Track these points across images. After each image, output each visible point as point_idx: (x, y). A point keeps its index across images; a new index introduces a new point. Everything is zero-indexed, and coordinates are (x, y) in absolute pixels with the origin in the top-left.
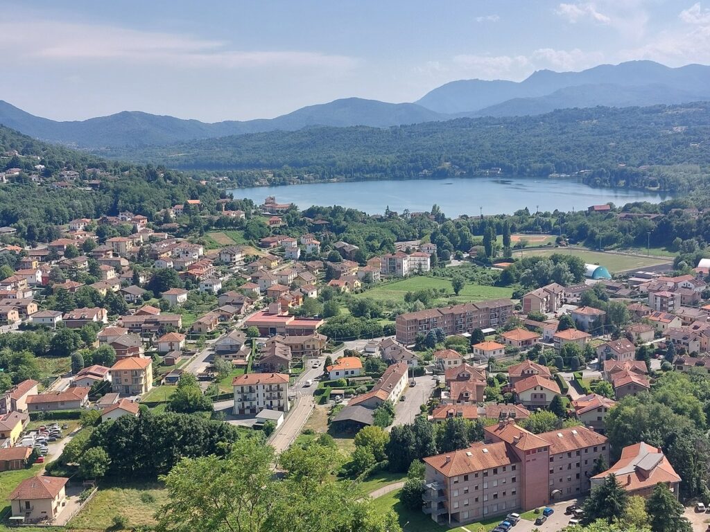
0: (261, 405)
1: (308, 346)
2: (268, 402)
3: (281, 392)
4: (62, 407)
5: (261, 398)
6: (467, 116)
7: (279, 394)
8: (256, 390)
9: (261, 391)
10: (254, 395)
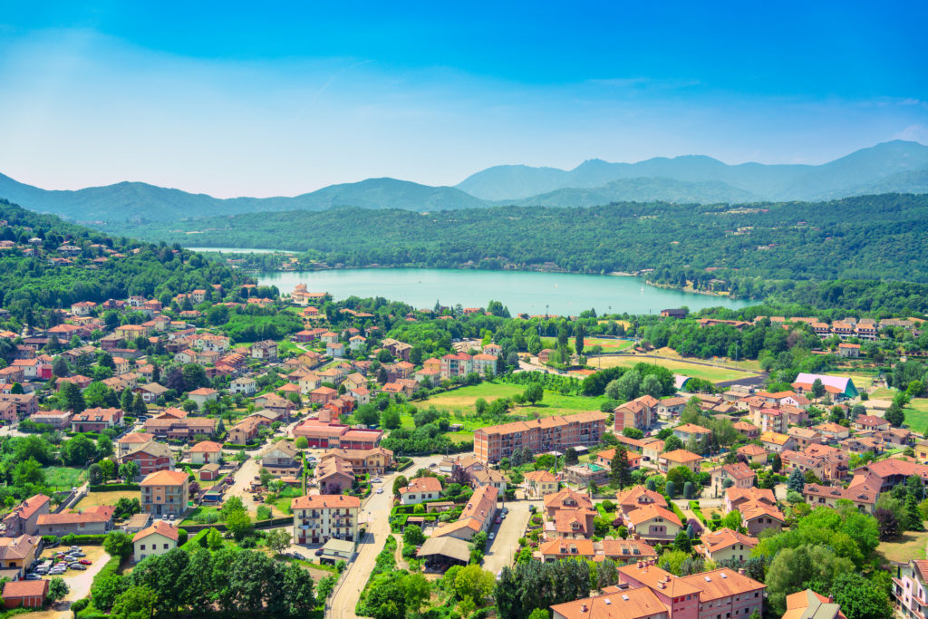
0: (326, 533)
1: (371, 463)
2: (334, 530)
3: (350, 519)
4: (82, 529)
5: (326, 526)
6: (514, 204)
7: (347, 521)
8: (321, 516)
9: (326, 516)
10: (318, 521)
